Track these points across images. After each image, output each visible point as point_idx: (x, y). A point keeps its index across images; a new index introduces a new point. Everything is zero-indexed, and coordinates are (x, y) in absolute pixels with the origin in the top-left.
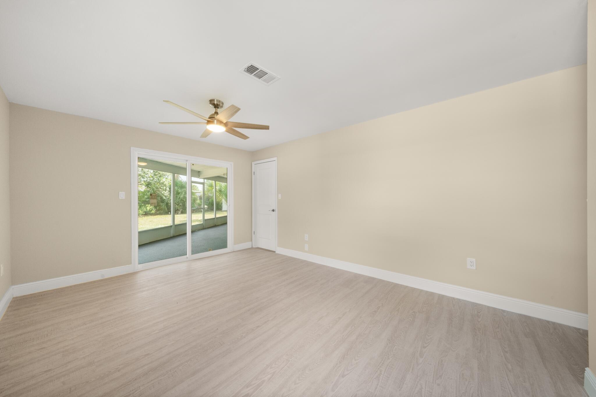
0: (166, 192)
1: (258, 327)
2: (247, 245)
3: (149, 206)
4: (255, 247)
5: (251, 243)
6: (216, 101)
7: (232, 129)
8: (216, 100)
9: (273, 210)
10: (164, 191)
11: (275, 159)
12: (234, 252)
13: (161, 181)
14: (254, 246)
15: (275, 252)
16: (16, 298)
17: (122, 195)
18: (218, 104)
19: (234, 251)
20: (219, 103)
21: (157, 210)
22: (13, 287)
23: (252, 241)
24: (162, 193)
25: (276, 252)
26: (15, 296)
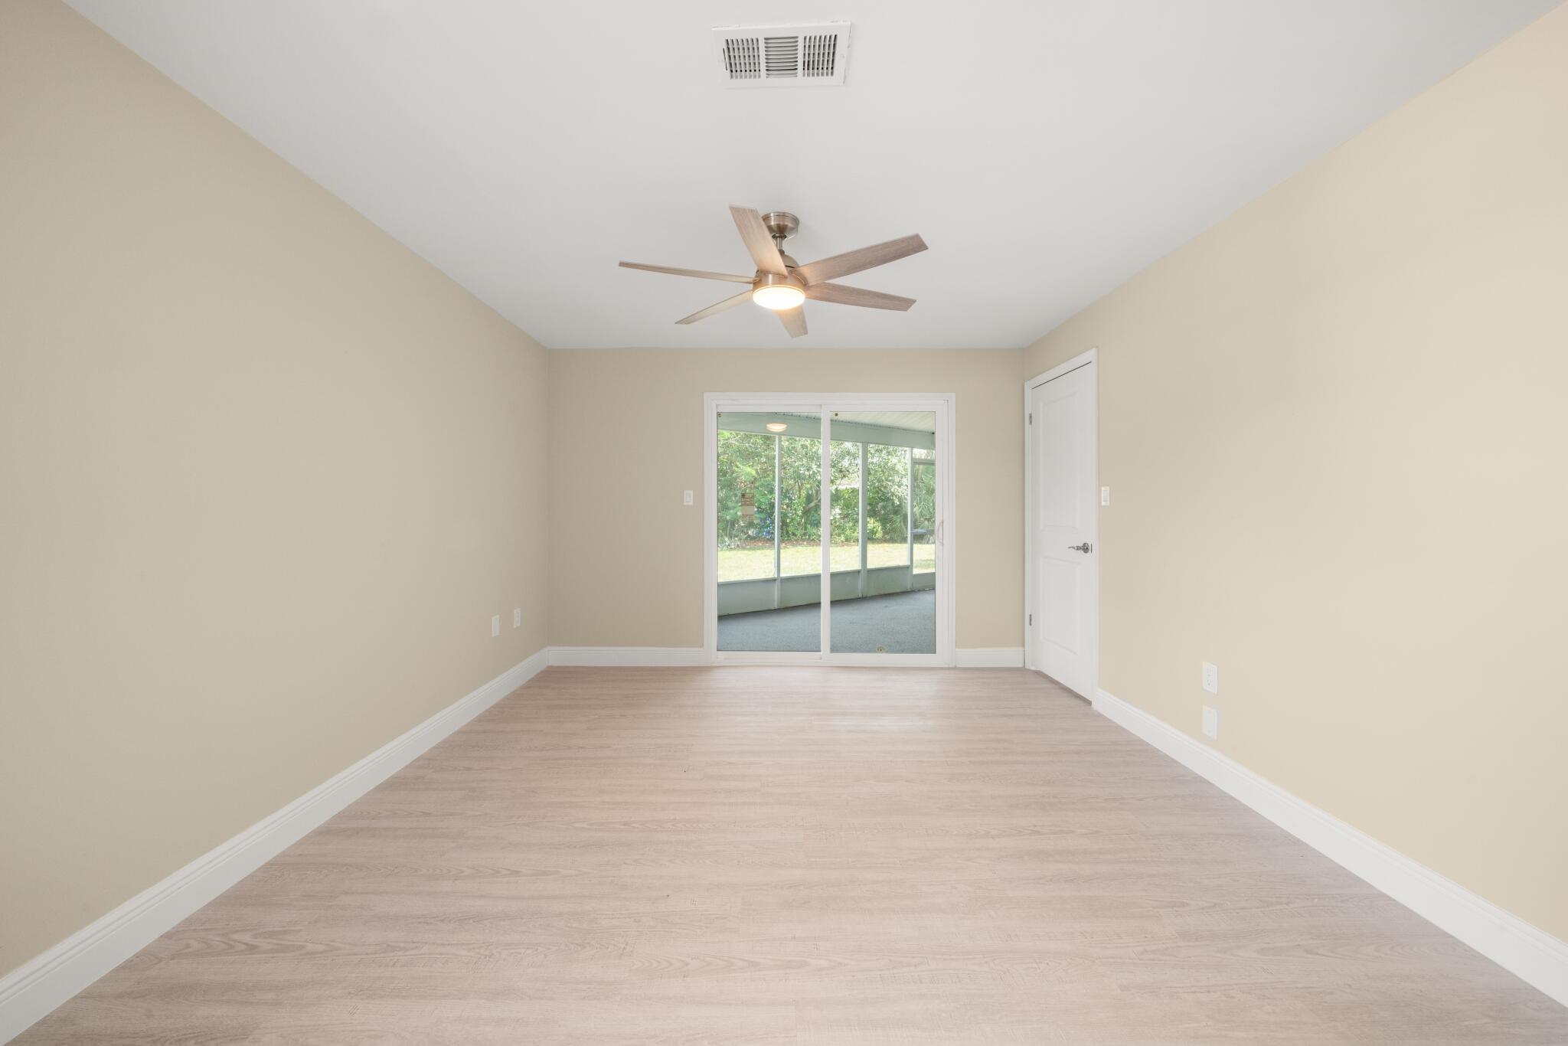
0: (900, 487)
1: (754, 965)
2: (1007, 656)
3: (872, 520)
4: (1033, 668)
5: (1021, 649)
6: (772, 218)
7: (826, 284)
8: (772, 215)
9: (1085, 548)
10: (896, 487)
11: (1090, 355)
12: (955, 668)
13: (889, 464)
14: (1029, 666)
15: (1089, 703)
16: (552, 667)
17: (689, 498)
18: (781, 223)
19: (958, 666)
20: (784, 221)
21: (886, 533)
22: (550, 648)
23: (1023, 645)
24: (892, 490)
25: (1094, 706)
26: (550, 664)
